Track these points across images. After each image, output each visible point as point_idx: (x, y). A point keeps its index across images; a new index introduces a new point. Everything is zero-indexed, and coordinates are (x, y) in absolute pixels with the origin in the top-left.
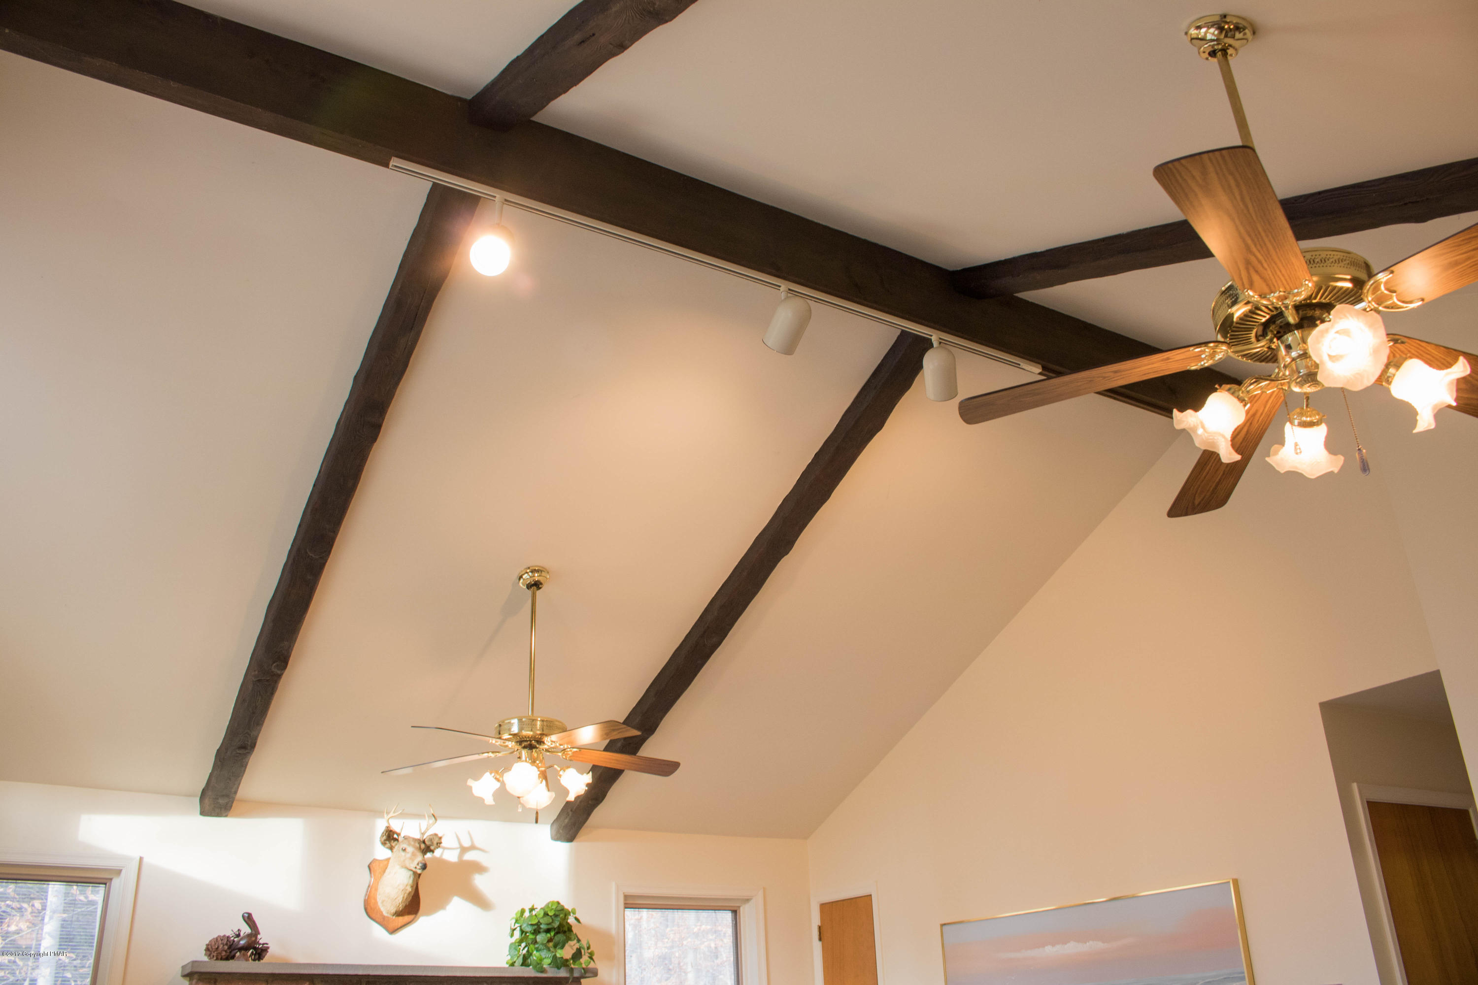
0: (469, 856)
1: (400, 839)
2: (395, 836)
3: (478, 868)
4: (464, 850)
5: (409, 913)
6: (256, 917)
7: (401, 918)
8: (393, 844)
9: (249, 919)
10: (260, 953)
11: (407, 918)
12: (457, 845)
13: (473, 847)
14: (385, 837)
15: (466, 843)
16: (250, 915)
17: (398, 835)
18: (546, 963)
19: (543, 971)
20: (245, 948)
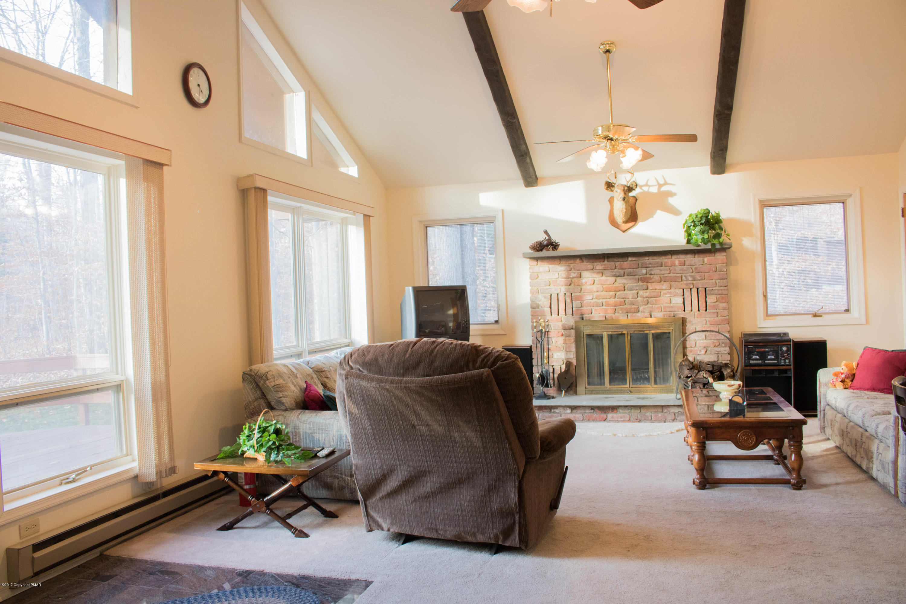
0: (664, 189)
1: (615, 186)
2: (613, 185)
3: (671, 194)
4: (660, 186)
5: (632, 221)
6: (548, 232)
7: (627, 224)
8: (613, 189)
9: (546, 232)
10: (555, 246)
11: (631, 224)
12: (656, 183)
13: (666, 184)
14: (606, 187)
15: (662, 182)
16: (546, 231)
17: (615, 184)
18: (699, 241)
19: (699, 246)
20: (547, 246)
